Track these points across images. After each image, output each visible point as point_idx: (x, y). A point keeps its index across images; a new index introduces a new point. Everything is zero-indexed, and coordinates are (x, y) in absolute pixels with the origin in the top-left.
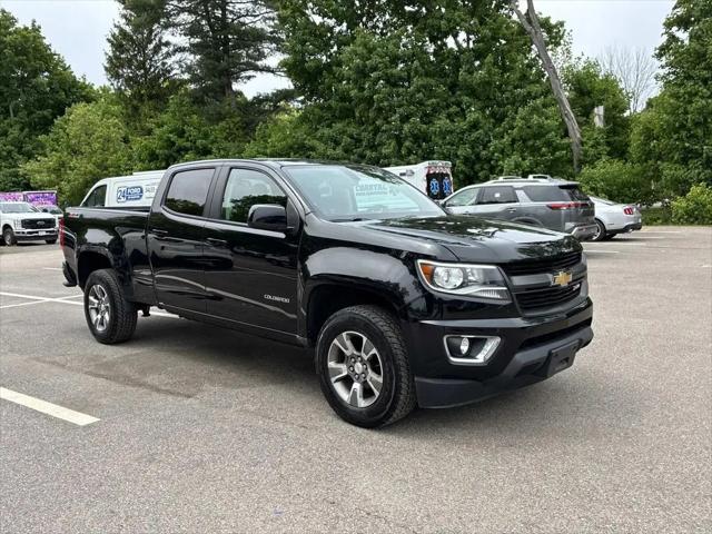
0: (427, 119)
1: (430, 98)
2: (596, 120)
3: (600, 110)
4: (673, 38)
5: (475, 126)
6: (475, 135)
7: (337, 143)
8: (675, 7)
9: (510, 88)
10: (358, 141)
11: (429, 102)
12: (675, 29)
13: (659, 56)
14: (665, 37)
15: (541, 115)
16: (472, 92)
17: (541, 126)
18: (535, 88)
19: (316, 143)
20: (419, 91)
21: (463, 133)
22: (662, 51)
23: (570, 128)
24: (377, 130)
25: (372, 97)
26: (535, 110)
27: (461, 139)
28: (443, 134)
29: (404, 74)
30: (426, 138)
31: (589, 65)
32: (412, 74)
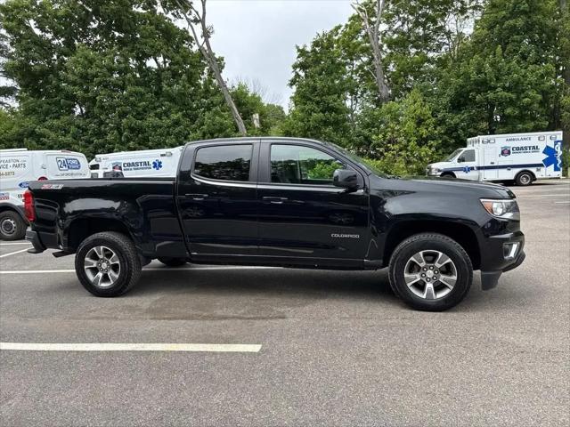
0: (140, 115)
1: (140, 101)
2: (255, 122)
3: (256, 116)
4: (297, 75)
5: (177, 123)
6: (177, 130)
7: (67, 132)
8: (298, 57)
9: (199, 97)
10: (85, 130)
11: (141, 104)
12: (298, 70)
13: (291, 85)
14: (294, 74)
15: (222, 116)
16: (172, 99)
17: (222, 124)
18: (217, 99)
19: (47, 131)
20: (132, 96)
21: (169, 127)
22: (293, 83)
23: (240, 127)
24: (101, 123)
25: (94, 98)
26: (216, 113)
27: (168, 132)
28: (155, 128)
29: (120, 83)
30: (141, 130)
31: (241, 87)
32: (126, 83)
